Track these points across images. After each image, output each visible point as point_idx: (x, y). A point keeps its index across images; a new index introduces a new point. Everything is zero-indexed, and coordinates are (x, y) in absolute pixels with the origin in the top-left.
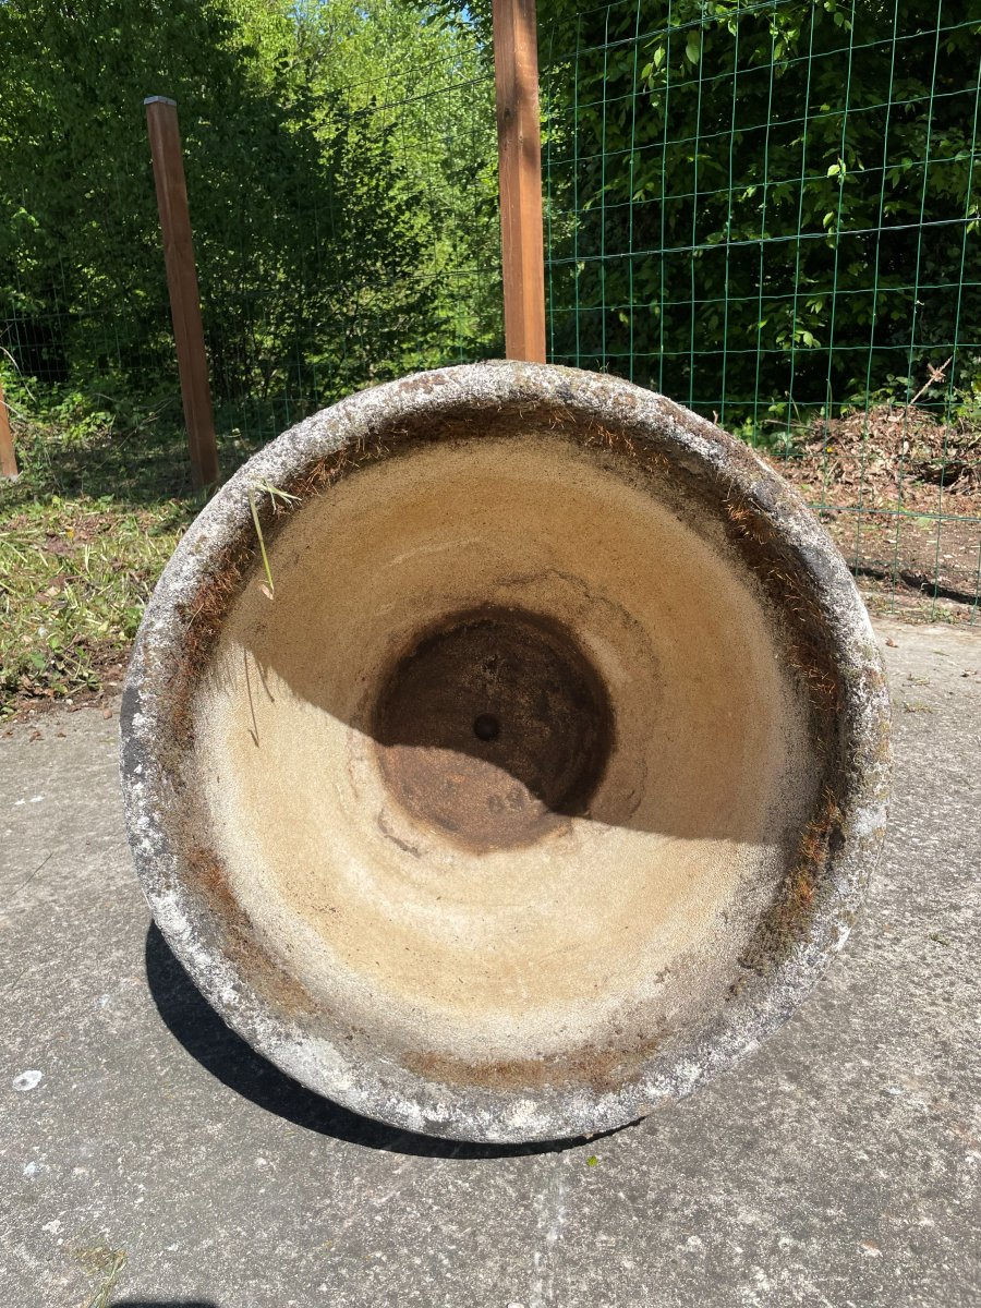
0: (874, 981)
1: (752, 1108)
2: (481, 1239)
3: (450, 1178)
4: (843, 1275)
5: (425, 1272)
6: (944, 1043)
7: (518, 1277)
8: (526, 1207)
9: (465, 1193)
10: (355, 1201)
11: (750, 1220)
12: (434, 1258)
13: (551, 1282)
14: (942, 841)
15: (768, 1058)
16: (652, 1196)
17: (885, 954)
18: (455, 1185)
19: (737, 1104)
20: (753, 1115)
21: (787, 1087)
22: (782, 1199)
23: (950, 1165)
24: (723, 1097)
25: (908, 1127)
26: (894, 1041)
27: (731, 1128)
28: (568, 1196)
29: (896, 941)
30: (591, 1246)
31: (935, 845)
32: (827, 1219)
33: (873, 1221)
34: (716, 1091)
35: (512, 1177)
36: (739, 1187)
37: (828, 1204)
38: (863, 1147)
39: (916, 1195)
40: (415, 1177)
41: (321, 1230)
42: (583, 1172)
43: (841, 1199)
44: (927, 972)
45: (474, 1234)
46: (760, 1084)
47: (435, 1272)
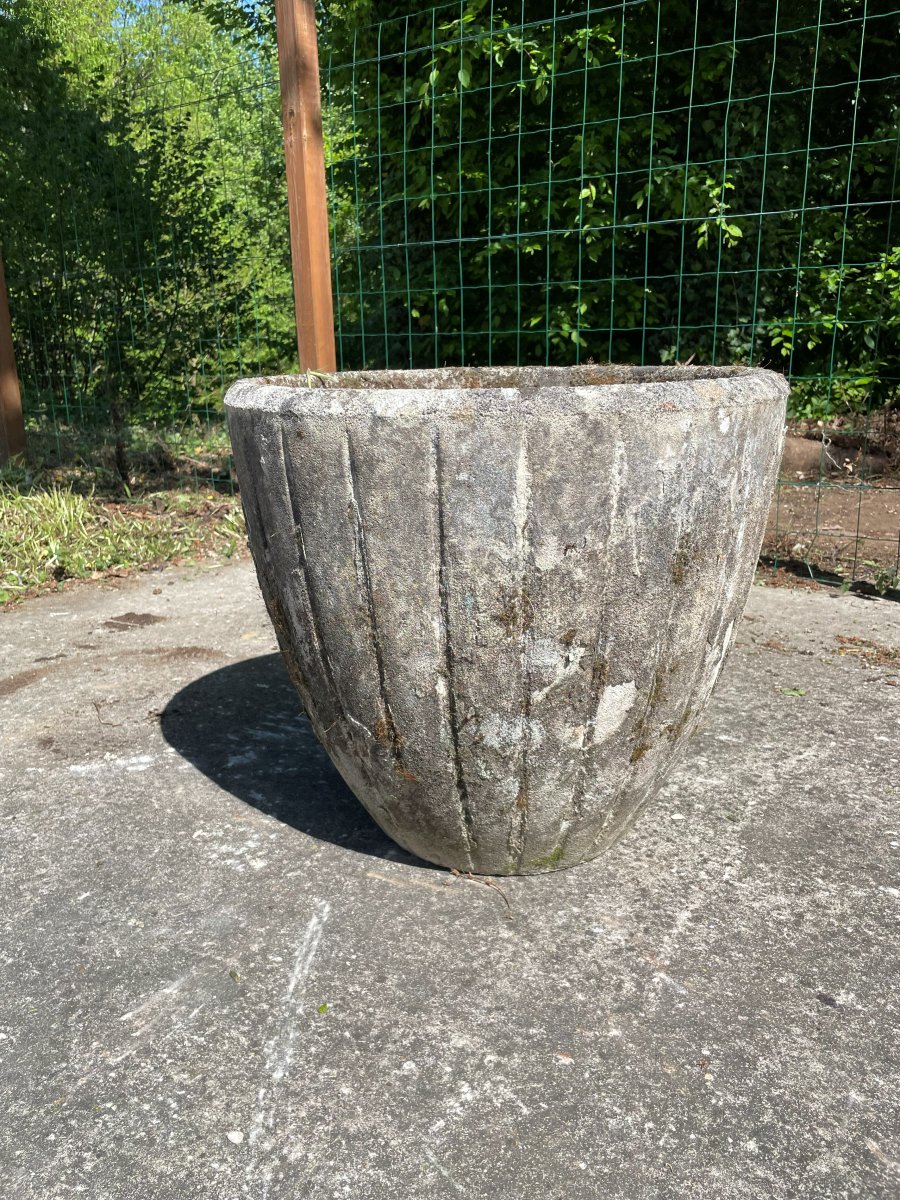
1: (474, 954)
2: (210, 1083)
3: (186, 1035)
4: (539, 1082)
5: (152, 1116)
6: (643, 890)
7: (241, 1111)
8: (256, 1053)
9: (199, 1047)
10: (91, 1062)
11: (460, 1043)
12: (163, 1103)
13: (272, 1112)
15: (492, 912)
16: (375, 1032)
18: (190, 1040)
19: (461, 952)
20: (473, 958)
21: (506, 934)
22: (491, 1025)
23: (640, 986)
24: (449, 947)
25: (606, 958)
26: (602, 890)
27: (453, 970)
28: (298, 1039)
30: (314, 1079)
32: (529, 1037)
33: (569, 1036)
34: (443, 942)
35: (246, 1028)
36: (454, 1018)
37: (531, 1025)
38: (566, 977)
39: (608, 1012)
40: (153, 1037)
41: (54, 1090)
42: (314, 1018)
43: (544, 1020)
44: (635, 836)
45: (204, 1079)
46: (483, 933)
47: (163, 1115)
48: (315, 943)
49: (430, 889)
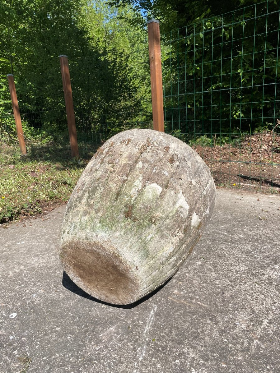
0: (237, 294)
1: (198, 327)
2: (122, 359)
3: (116, 343)
4: (215, 371)
5: (107, 367)
6: (253, 311)
7: (130, 368)
8: (135, 351)
9: (120, 347)
10: (91, 348)
11: (193, 356)
12: (110, 363)
13: (138, 370)
14: (263, 256)
15: (205, 314)
16: (168, 349)
17: (242, 287)
18: (117, 345)
19: (195, 326)
20: (198, 329)
21: (209, 322)
22: (202, 351)
23: (249, 344)
24: (191, 324)
25: (240, 333)
26: (240, 310)
27: (192, 332)
28: (146, 348)
29: (245, 283)
30: (150, 361)
31: (261, 257)
32: (213, 356)
33: (226, 357)
34: (189, 322)
35: (132, 343)
36: (191, 348)
37: (214, 353)
38: (226, 338)
39: (239, 351)
40: (107, 342)
41: (82, 355)
42: (151, 343)
43: (218, 351)
44: (252, 292)
45: (120, 357)
46: (202, 321)
47: (109, 367)
48: (152, 318)
49: (186, 304)
